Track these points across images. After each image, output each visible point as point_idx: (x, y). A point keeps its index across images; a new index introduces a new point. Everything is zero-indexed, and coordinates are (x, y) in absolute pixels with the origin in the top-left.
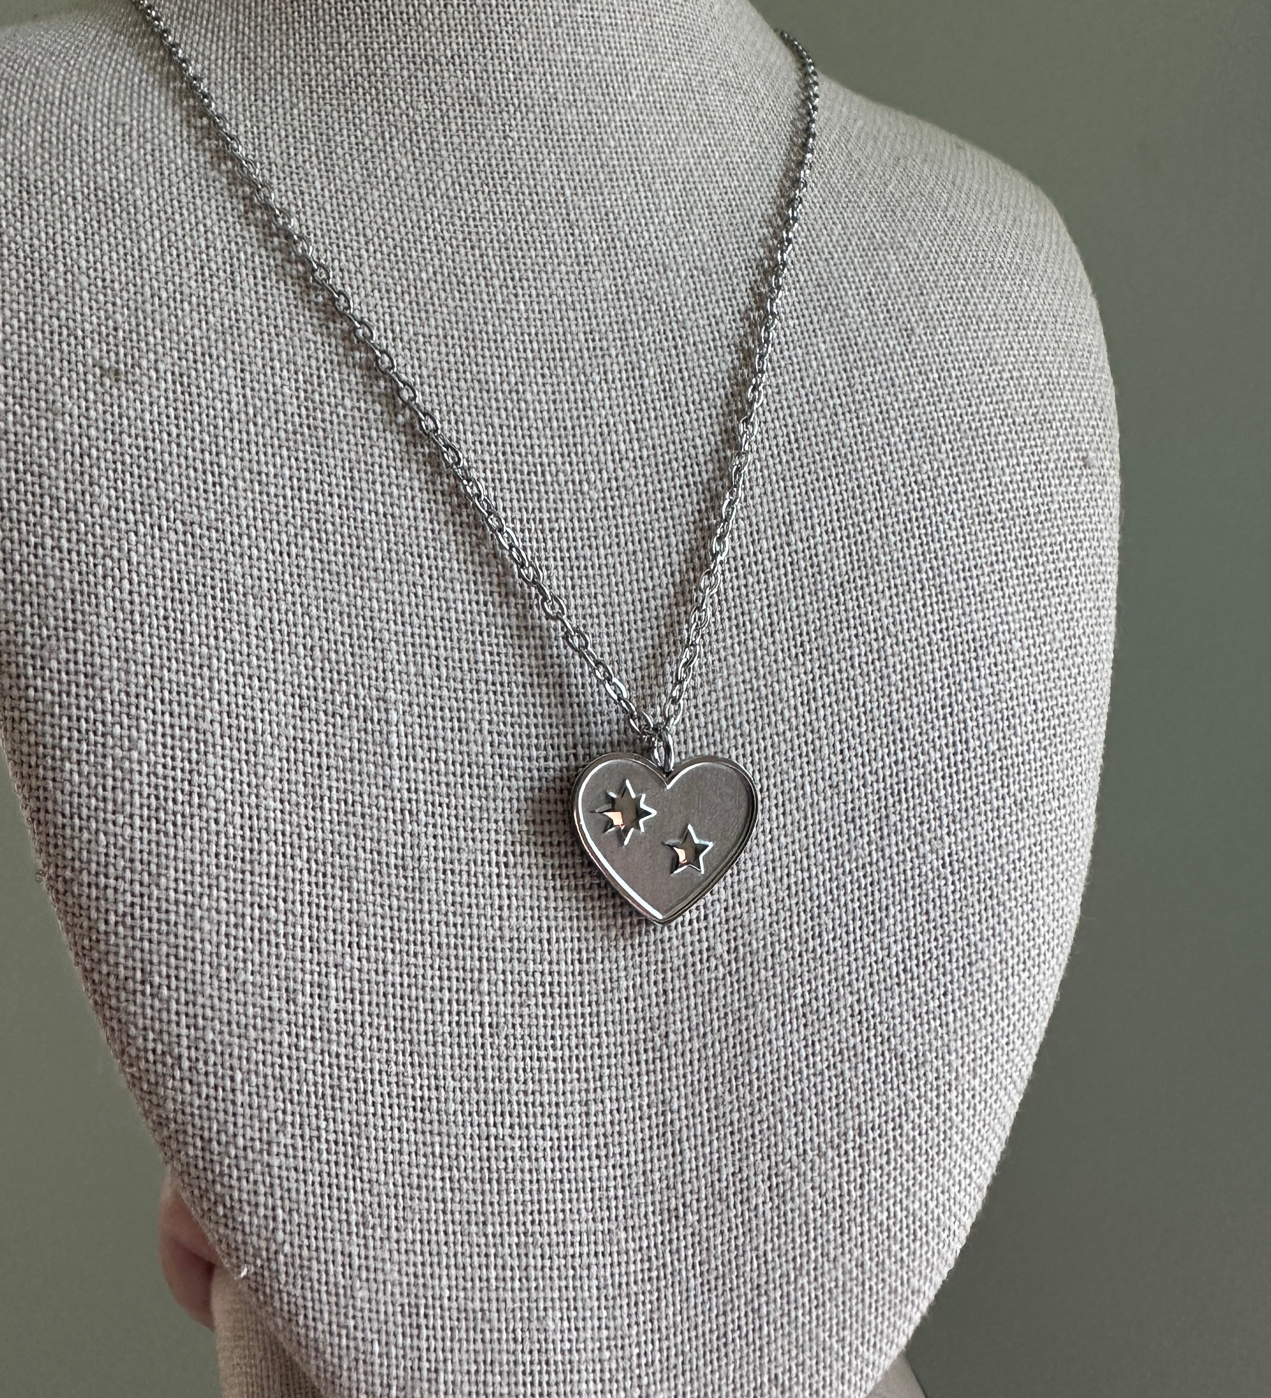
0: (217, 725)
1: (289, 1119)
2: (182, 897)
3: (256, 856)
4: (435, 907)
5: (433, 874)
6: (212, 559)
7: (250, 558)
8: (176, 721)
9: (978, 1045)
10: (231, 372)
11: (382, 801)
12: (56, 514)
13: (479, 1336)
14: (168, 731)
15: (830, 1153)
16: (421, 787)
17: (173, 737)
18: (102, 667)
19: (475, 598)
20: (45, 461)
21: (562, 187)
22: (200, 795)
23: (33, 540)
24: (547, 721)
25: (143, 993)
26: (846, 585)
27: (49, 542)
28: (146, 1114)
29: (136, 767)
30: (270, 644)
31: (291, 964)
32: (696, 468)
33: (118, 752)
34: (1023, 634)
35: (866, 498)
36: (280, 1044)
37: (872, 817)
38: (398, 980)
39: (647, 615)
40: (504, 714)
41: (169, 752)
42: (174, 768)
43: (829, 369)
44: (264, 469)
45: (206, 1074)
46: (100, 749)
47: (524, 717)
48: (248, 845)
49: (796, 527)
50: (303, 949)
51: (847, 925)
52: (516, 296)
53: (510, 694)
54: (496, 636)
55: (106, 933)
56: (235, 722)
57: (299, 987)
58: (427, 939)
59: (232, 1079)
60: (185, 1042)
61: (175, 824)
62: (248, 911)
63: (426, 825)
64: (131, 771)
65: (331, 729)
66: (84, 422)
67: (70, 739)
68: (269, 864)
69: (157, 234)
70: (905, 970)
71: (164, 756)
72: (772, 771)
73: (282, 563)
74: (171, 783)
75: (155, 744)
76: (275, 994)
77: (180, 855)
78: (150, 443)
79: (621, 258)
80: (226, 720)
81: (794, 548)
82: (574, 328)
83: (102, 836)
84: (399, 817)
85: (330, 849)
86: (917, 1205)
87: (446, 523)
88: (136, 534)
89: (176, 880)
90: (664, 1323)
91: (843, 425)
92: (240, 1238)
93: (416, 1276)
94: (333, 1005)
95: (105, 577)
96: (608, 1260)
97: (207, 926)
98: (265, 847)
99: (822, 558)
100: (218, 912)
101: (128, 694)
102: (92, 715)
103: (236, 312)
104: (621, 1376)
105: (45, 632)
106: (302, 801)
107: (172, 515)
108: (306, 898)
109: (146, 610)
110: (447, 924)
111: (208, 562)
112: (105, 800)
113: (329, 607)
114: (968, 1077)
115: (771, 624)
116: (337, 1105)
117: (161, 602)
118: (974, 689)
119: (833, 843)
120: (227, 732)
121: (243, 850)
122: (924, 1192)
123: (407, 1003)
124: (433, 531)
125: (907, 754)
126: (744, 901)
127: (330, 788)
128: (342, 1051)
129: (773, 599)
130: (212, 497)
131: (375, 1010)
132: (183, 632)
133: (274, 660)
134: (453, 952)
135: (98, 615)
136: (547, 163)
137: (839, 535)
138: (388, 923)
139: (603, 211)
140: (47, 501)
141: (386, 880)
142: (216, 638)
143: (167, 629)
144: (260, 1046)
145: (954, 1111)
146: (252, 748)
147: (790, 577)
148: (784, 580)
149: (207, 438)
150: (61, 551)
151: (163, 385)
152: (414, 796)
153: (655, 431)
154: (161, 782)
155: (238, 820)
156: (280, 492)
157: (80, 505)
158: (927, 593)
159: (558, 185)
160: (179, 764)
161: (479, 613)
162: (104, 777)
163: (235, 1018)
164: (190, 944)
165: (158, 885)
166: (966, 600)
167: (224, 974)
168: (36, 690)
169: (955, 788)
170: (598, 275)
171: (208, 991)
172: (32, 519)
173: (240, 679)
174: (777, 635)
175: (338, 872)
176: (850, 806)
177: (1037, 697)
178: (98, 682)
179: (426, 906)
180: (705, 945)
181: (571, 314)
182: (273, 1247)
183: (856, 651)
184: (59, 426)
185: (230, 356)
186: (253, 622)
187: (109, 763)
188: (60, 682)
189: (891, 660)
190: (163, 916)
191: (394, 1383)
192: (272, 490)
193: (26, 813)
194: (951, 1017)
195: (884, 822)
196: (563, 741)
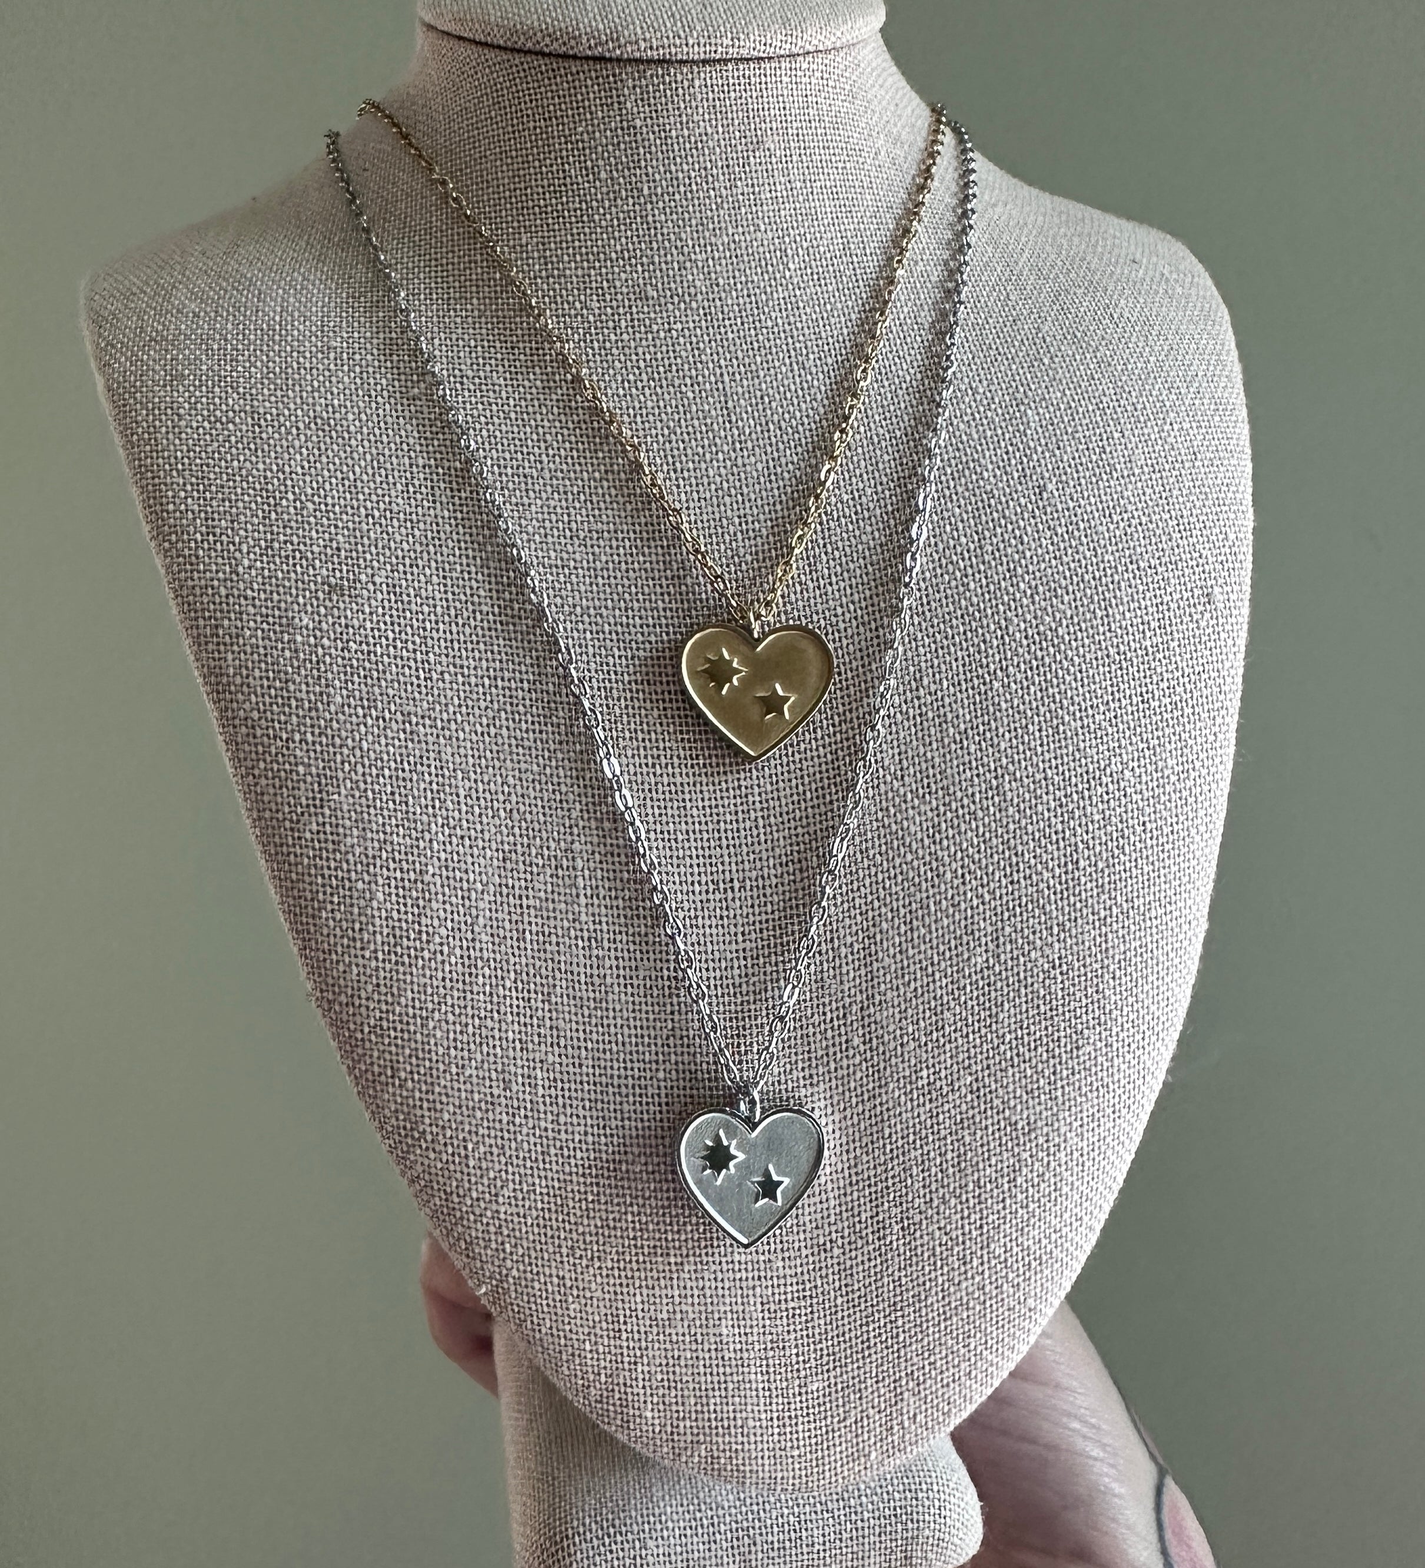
0: (437, 878)
1: (510, 1177)
2: (418, 1012)
3: (473, 979)
4: (618, 1014)
5: (616, 989)
6: (427, 743)
7: (458, 739)
8: (405, 876)
9: (1085, 1114)
10: (435, 579)
11: (572, 932)
12: (301, 713)
13: (668, 1338)
14: (400, 884)
15: (953, 1201)
16: (604, 919)
17: (404, 888)
18: (345, 835)
19: (643, 761)
20: (290, 669)
21: (722, 375)
22: (427, 933)
23: (285, 736)
24: (708, 861)
25: (393, 1085)
26: (969, 731)
27: (297, 737)
28: (403, 1174)
29: (376, 913)
30: (476, 809)
31: (505, 1060)
32: (837, 635)
33: (362, 903)
34: (1136, 764)
35: (990, 652)
36: (500, 1121)
37: (989, 929)
38: (591, 1071)
39: (792, 767)
40: (671, 857)
41: (401, 900)
42: (406, 913)
43: (961, 532)
44: (466, 663)
45: (445, 1144)
46: (348, 900)
47: (687, 859)
48: (467, 970)
49: (925, 682)
50: (514, 1049)
51: (966, 1019)
52: (678, 487)
53: (676, 840)
54: (664, 793)
55: (363, 1040)
56: (451, 874)
57: (513, 1078)
58: (613, 1039)
59: (466, 1148)
60: (427, 1121)
61: (409, 956)
62: (470, 1021)
63: (609, 950)
64: (373, 916)
65: (529, 877)
66: (318, 634)
67: (325, 893)
68: (484, 985)
69: (368, 457)
70: (1018, 1055)
71: (398, 903)
72: (902, 894)
73: (484, 742)
74: (404, 925)
75: (390, 894)
76: (494, 1084)
77: (415, 980)
78: (372, 648)
79: (774, 440)
80: (444, 873)
81: (923, 701)
82: (729, 512)
83: (354, 967)
84: (587, 944)
85: (532, 972)
86: (1031, 1242)
87: (619, 700)
88: (365, 725)
89: (413, 999)
90: (817, 1331)
91: (972, 585)
92: (479, 1265)
93: (615, 1293)
94: (541, 1091)
95: (343, 763)
96: (770, 1283)
97: (439, 1034)
98: (480, 972)
99: (948, 709)
100: (447, 1022)
101: (367, 856)
102: (340, 874)
103: (437, 524)
104: (783, 1370)
105: (299, 810)
106: (508, 935)
107: (393, 708)
108: (515, 1010)
109: (377, 787)
110: (629, 1027)
111: (424, 745)
112: (354, 940)
113: (524, 776)
114: (1075, 1140)
115: (902, 769)
116: (547, 1166)
117: (388, 781)
118: (1085, 815)
119: (954, 952)
120: (446, 882)
121: (463, 974)
122: (1037, 1232)
123: (599, 1088)
124: (607, 706)
125: (1022, 875)
126: (877, 1002)
127: (530, 923)
128: (550, 1126)
129: (903, 748)
130: (424, 691)
131: (574, 1094)
132: (406, 803)
133: (481, 823)
134: (634, 1049)
135: (339, 794)
136: (708, 351)
137: (964, 687)
138: (581, 1028)
139: (759, 394)
140: (294, 703)
141: (579, 994)
142: (434, 807)
143: (394, 802)
144: (485, 1124)
145: (1064, 1167)
146: (466, 894)
147: (919, 727)
148: (913, 730)
149: (418, 640)
150: (307, 743)
151: (380, 596)
152: (598, 927)
153: (800, 603)
154: (397, 924)
155: (458, 952)
156: (480, 681)
157: (319, 704)
158: (1044, 733)
159: (718, 371)
160: (409, 909)
161: (648, 774)
162: (353, 922)
163: (464, 1103)
164: (427, 1047)
165: (399, 1004)
166: (1081, 737)
167: (454, 1070)
168: (296, 856)
169: (1066, 902)
170: (753, 459)
171: (443, 1083)
172: (283, 718)
173: (454, 839)
174: (906, 778)
175: (539, 988)
176: (970, 921)
177: (1147, 819)
178: (343, 848)
179: (611, 1014)
180: (844, 1038)
181: (727, 499)
182: (504, 1272)
183: (977, 789)
184: (299, 638)
185: (433, 564)
186: (462, 793)
187: (356, 910)
188: (314, 849)
189: (1009, 795)
190: (405, 1027)
191: (603, 1371)
192: (473, 680)
193: (295, 950)
194: (1059, 1093)
195: (1000, 933)
196: (721, 876)
